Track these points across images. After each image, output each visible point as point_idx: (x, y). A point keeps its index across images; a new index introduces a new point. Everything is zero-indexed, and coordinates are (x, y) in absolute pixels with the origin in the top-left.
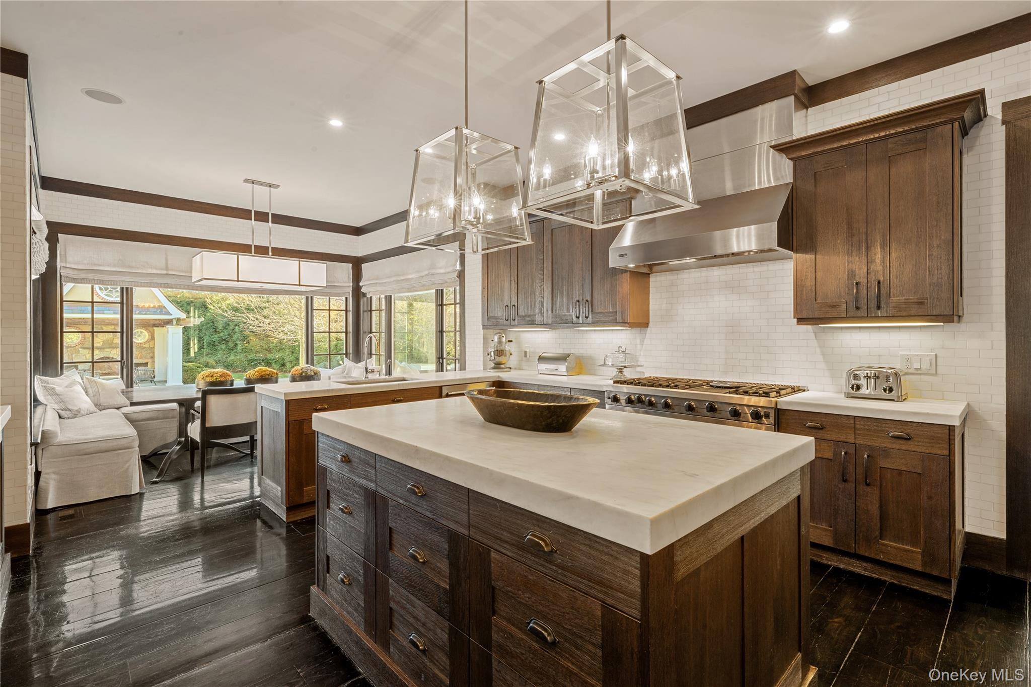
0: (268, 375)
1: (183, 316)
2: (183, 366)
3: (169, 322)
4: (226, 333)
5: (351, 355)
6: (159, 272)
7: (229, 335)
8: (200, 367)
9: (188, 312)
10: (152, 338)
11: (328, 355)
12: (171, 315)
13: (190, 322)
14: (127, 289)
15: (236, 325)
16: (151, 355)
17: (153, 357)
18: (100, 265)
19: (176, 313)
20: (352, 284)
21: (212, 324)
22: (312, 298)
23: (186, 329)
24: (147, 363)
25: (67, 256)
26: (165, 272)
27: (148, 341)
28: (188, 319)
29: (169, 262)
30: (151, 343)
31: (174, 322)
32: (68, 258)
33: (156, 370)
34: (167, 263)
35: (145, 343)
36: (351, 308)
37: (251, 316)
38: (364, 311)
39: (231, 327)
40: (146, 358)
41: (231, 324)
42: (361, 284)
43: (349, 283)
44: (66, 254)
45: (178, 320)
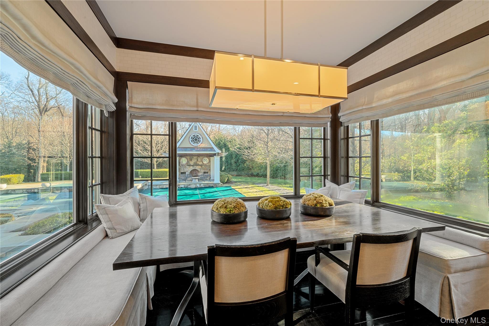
0: (282, 206)
1: (220, 152)
2: (220, 174)
3: (215, 155)
4: (236, 160)
5: (329, 177)
6: (192, 109)
7: (237, 160)
8: (226, 174)
9: (222, 151)
10: (210, 161)
11: (310, 176)
12: (216, 151)
13: (222, 155)
14: (172, 123)
15: (240, 156)
16: (209, 169)
17: (210, 170)
18: (153, 105)
19: (217, 151)
20: (331, 115)
21: (231, 156)
22: (299, 128)
23: (221, 158)
24: (208, 172)
25: (133, 98)
26: (195, 109)
27: (208, 163)
28: (222, 153)
29: (199, 101)
30: (209, 163)
31: (217, 154)
32: (133, 100)
33: (211, 175)
34: (197, 102)
35: (207, 164)
36: (329, 136)
37: (246, 151)
38: (341, 139)
39: (238, 157)
40: (207, 170)
41: (238, 155)
42: (339, 115)
43: (329, 114)
44: (132, 97)
45: (218, 153)
